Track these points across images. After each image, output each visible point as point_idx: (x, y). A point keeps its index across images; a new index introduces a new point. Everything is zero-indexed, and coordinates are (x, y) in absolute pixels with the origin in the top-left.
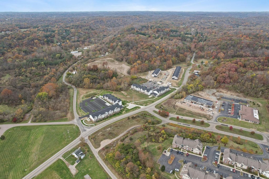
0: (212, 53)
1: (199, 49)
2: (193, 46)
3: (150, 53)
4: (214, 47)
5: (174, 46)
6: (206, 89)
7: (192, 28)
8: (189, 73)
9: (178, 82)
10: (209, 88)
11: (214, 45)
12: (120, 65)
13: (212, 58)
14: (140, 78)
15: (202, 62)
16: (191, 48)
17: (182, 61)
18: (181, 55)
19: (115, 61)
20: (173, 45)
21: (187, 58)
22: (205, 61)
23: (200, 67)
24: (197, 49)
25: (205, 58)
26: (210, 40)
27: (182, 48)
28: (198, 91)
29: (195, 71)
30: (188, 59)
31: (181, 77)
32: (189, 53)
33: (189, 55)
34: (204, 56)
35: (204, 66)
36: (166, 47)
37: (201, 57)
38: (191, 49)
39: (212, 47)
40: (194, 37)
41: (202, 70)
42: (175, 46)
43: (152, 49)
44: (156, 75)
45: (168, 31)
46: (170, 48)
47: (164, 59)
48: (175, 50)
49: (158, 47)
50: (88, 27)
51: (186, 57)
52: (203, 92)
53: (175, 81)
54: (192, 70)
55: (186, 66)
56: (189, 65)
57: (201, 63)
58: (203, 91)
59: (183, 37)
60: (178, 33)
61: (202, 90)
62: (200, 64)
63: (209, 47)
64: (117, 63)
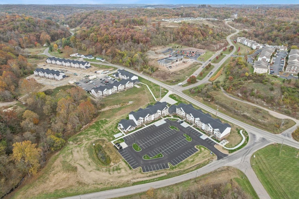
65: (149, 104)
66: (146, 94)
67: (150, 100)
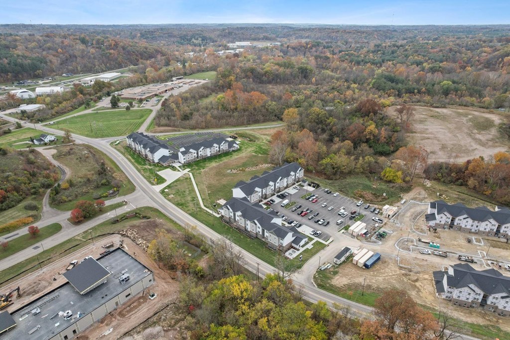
19: (493, 129)
65: (203, 169)
66: (206, 185)
67: (200, 174)
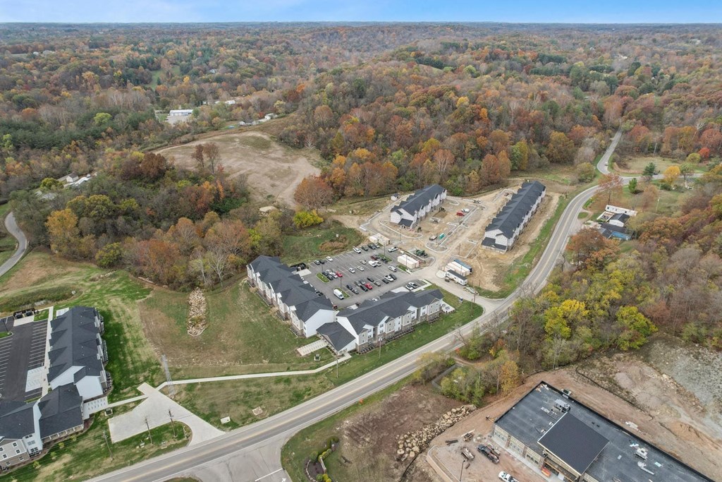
0: (701, 133)
1: (638, 117)
2: (612, 106)
3: (427, 121)
4: (711, 110)
5: (532, 98)
6: (672, 345)
7: (621, 53)
8: (581, 216)
9: (510, 262)
10: (696, 340)
11: (710, 104)
12: (287, 161)
13: (697, 155)
14: (337, 223)
15: (650, 171)
16: (604, 112)
17: (558, 162)
18: (555, 135)
19: (274, 144)
20: (530, 95)
21: (581, 149)
22: (665, 168)
23: (636, 192)
24: (630, 118)
25: (665, 155)
26: (689, 88)
27: (567, 110)
28: (612, 348)
29: (611, 209)
30: (587, 151)
31: (534, 235)
32: (594, 129)
33: (592, 138)
34: (660, 146)
35: (657, 189)
36: (498, 101)
37: (646, 149)
38: (606, 116)
39: (700, 110)
40: (623, 77)
41: (646, 206)
42: (538, 99)
43: (439, 104)
44: (407, 216)
45: (530, 59)
46: (514, 105)
47: (473, 147)
48: (533, 113)
49: (464, 100)
50: (280, 47)
51: (578, 144)
52: (646, 369)
53: (495, 253)
54: (597, 204)
55: (572, 184)
56: (585, 179)
57: (645, 174)
58: (646, 361)
59: (579, 75)
60: (564, 66)
61: (641, 350)
62: (639, 178)
63: (685, 111)
64: (278, 151)
